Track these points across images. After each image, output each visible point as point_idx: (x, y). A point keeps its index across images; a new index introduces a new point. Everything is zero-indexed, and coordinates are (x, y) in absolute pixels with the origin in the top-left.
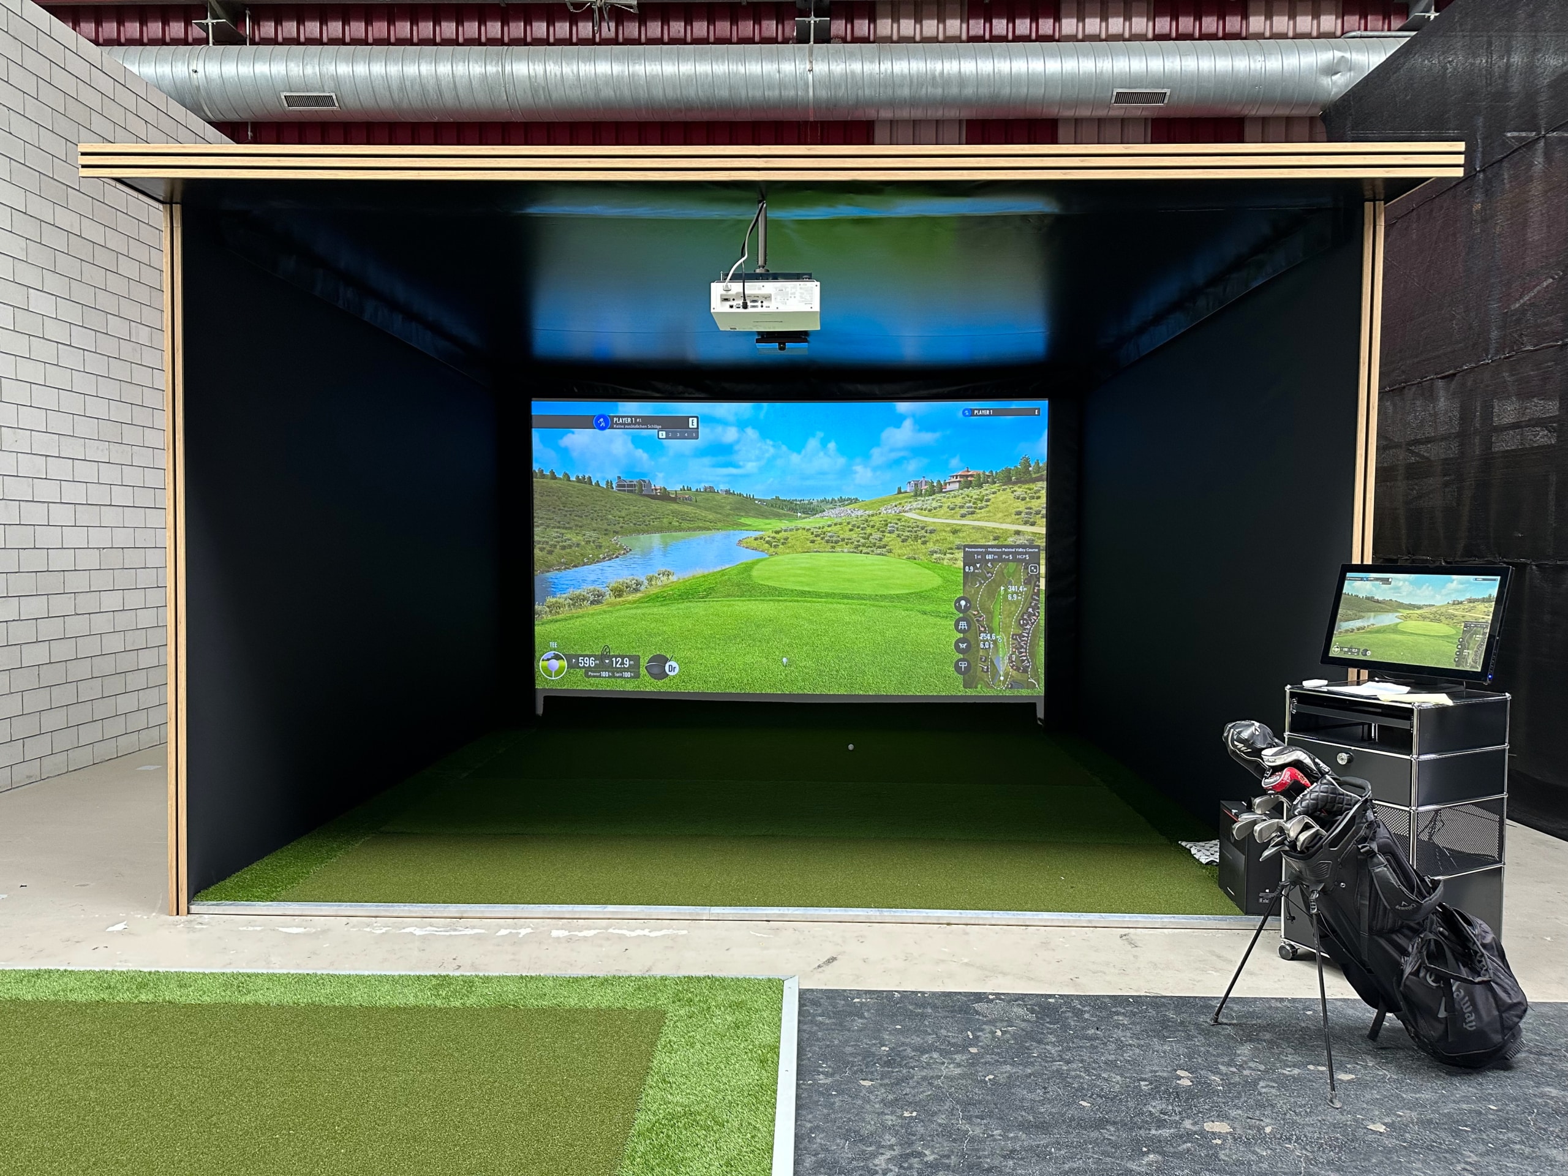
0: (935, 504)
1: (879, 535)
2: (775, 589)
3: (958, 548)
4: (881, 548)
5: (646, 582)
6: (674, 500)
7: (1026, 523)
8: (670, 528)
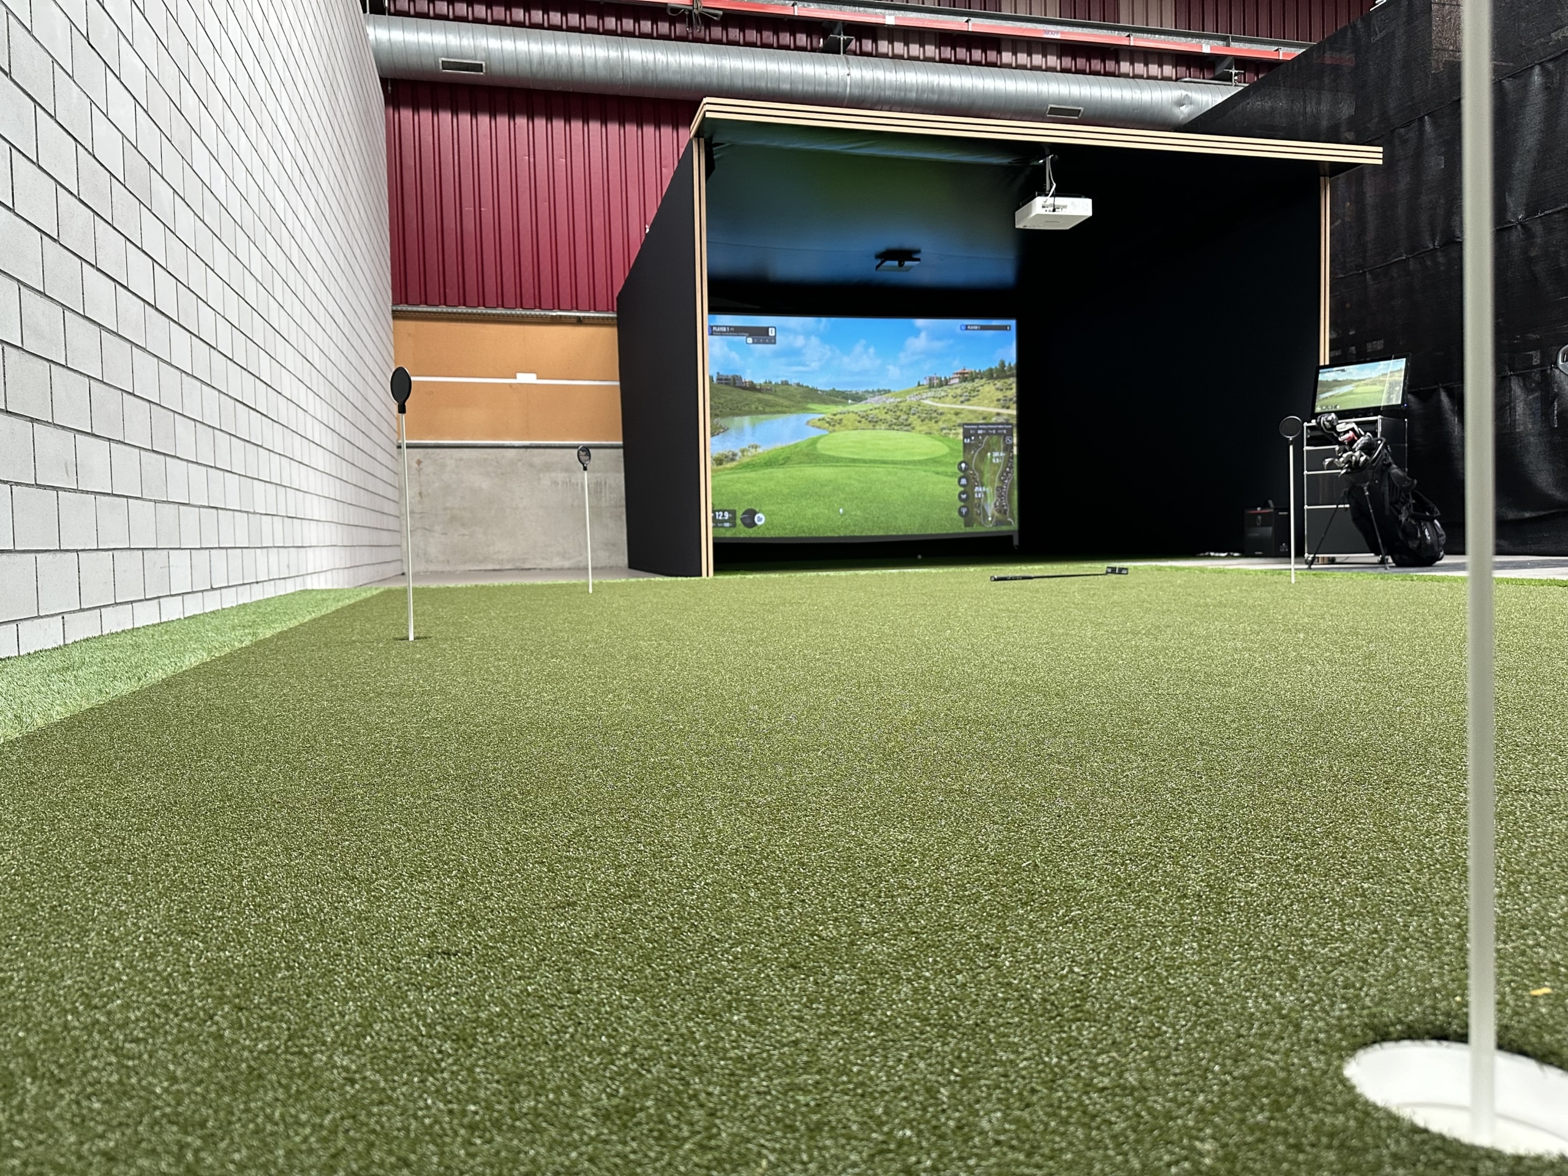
0: (943, 394)
1: (904, 417)
2: (834, 457)
3: (959, 425)
4: (907, 426)
5: (740, 454)
6: (760, 390)
7: (1003, 407)
8: (757, 412)
